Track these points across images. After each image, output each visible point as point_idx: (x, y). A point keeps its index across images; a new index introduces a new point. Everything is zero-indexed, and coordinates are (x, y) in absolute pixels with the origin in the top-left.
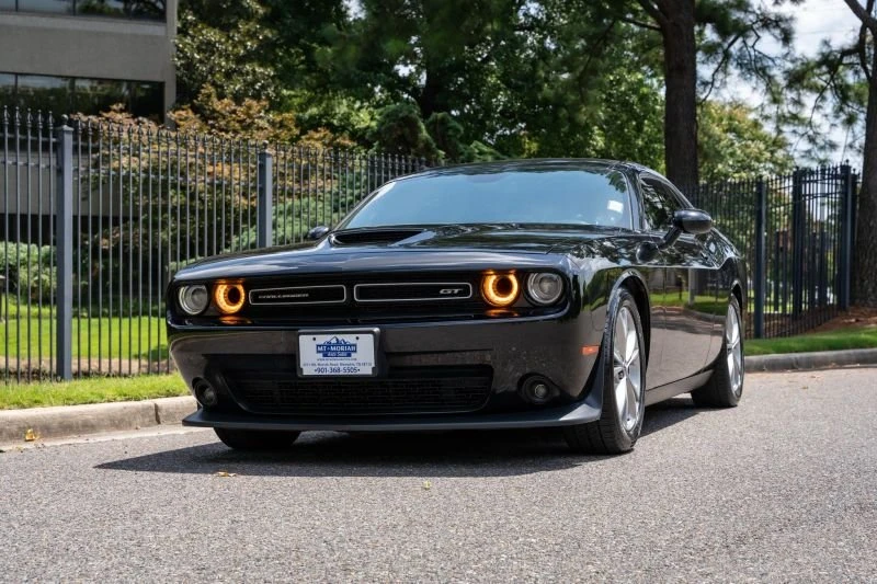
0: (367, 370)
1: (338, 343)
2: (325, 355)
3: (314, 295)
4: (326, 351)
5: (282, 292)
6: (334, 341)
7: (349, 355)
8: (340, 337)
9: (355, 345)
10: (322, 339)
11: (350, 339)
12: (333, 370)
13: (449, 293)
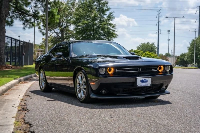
0: (149, 85)
1: (144, 80)
2: (142, 82)
3: (130, 70)
4: (142, 81)
5: (123, 69)
6: (144, 79)
7: (146, 82)
8: (145, 79)
9: (147, 80)
10: (142, 79)
11: (147, 79)
12: (143, 85)
13: (153, 70)
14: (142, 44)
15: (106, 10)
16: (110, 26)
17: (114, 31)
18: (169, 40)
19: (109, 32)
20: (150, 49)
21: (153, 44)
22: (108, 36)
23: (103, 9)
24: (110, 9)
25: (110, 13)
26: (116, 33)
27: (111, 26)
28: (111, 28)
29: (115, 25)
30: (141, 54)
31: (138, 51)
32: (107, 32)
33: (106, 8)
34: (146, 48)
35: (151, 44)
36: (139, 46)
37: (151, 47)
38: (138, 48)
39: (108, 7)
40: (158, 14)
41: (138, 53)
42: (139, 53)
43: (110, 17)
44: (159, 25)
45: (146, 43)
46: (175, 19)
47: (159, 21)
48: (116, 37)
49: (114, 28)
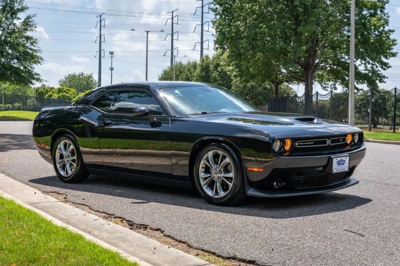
0: (347, 169)
1: (342, 160)
2: (338, 165)
3: (316, 143)
4: (339, 163)
5: (305, 142)
7: (343, 164)
8: (342, 158)
9: (345, 161)
10: (338, 159)
11: (344, 158)
12: (340, 170)
14: (69, 75)
15: (19, 10)
16: (27, 41)
17: (35, 51)
18: (112, 69)
19: (26, 53)
20: (84, 85)
21: (90, 77)
22: (25, 60)
23: (12, 8)
24: (27, 8)
25: (28, 18)
26: (38, 54)
27: (29, 42)
28: (28, 45)
29: (36, 40)
30: (71, 93)
31: (67, 89)
32: (23, 53)
33: (20, 7)
34: (77, 84)
35: (86, 75)
36: (64, 80)
37: (87, 82)
38: (61, 83)
39: (24, 4)
40: (99, 21)
41: (67, 93)
42: (69, 92)
43: (27, 25)
44: (100, 42)
45: (78, 74)
46: (147, 34)
47: (100, 35)
48: (39, 62)
49: (34, 46)
